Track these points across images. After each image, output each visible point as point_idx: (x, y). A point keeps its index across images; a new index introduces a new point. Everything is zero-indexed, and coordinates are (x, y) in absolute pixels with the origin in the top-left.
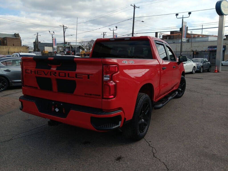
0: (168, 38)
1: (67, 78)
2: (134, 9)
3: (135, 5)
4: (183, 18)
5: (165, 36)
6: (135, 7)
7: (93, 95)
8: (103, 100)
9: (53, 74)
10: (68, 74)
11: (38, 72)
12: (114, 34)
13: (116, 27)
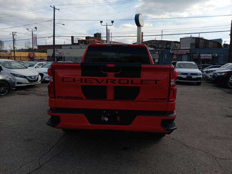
0: (83, 43)
1: (130, 85)
2: (54, 11)
3: (54, 7)
4: (107, 25)
5: (81, 40)
6: (55, 9)
7: (158, 99)
8: (168, 103)
9: (111, 81)
10: (132, 81)
11: (87, 80)
12: (33, 36)
13: (36, 28)
